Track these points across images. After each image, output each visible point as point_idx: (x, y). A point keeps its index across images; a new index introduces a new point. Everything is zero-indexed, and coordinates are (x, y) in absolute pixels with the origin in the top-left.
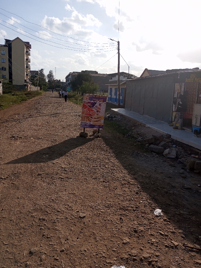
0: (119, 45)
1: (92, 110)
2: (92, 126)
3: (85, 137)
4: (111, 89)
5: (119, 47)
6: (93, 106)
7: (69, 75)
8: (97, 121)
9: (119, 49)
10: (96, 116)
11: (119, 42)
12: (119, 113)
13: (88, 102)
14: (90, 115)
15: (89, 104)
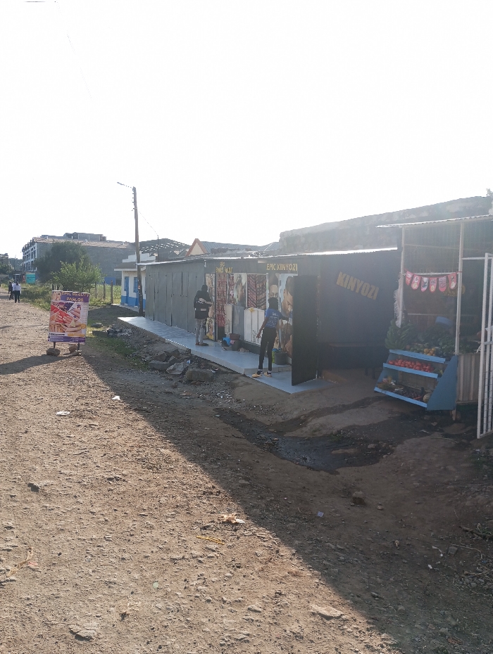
0: (135, 194)
1: (66, 315)
2: (67, 339)
3: (56, 355)
4: (127, 279)
5: (135, 198)
6: (68, 309)
7: (32, 243)
8: (75, 331)
9: (135, 202)
10: (72, 323)
11: (134, 189)
12: (131, 325)
13: (60, 303)
14: (64, 322)
15: (62, 306)
